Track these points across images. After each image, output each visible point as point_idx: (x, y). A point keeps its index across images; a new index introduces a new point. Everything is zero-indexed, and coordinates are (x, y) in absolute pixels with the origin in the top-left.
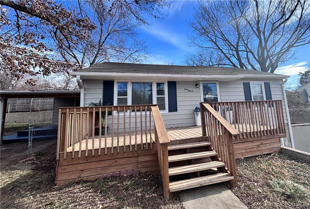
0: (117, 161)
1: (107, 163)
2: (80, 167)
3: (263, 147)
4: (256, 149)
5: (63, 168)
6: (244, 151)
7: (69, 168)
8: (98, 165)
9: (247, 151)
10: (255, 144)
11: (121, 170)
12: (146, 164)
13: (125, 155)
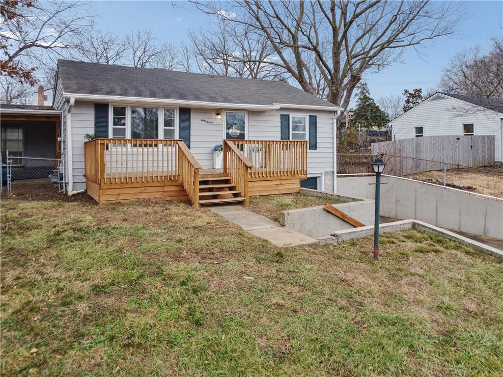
0: (146, 189)
1: (138, 190)
2: (117, 191)
3: (281, 187)
4: (274, 188)
5: (104, 191)
6: (262, 189)
7: (109, 192)
8: (131, 191)
9: (266, 189)
10: (274, 183)
11: (151, 197)
12: (171, 194)
13: (154, 184)
